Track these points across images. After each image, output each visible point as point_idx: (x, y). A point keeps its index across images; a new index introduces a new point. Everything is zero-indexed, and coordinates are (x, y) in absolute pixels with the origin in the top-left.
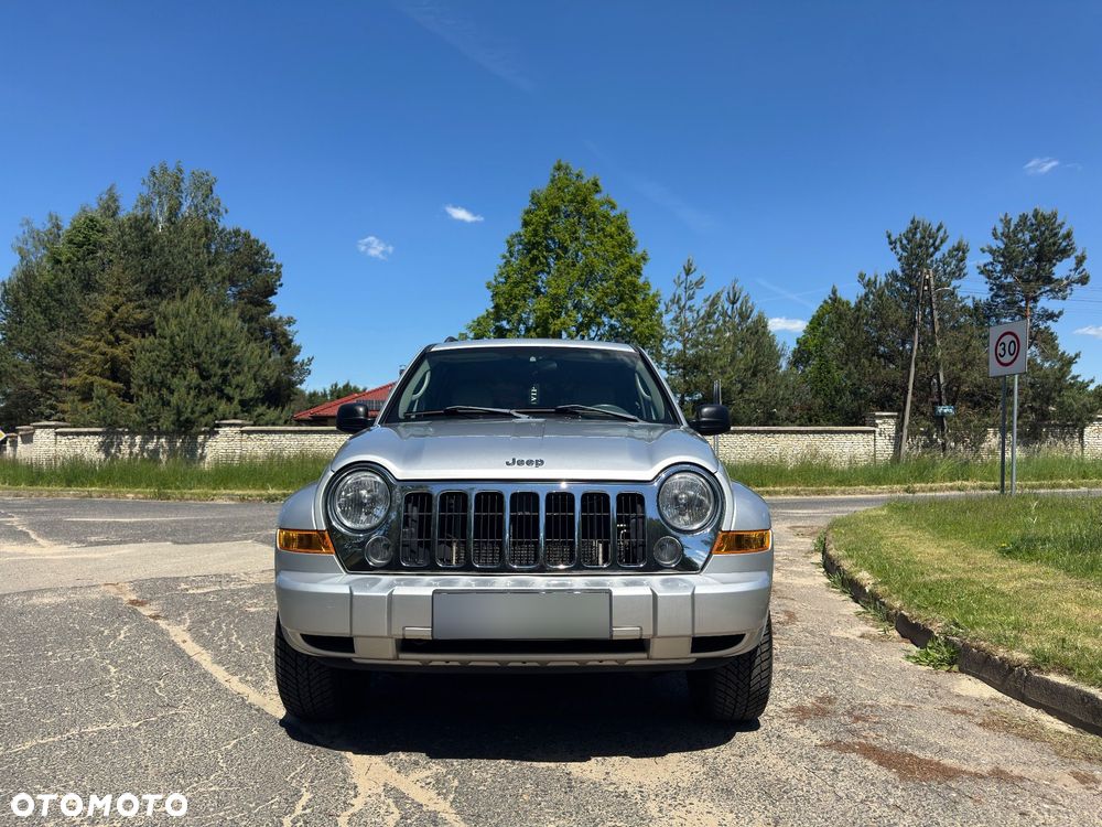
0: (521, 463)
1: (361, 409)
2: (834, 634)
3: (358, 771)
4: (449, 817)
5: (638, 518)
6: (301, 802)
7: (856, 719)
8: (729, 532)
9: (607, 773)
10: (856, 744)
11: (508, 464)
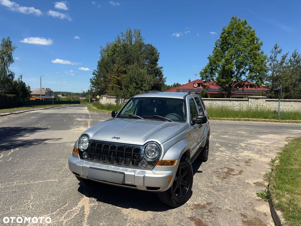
0: (115, 138)
1: (116, 112)
2: (246, 181)
3: (82, 201)
4: (86, 216)
5: (139, 154)
6: (65, 206)
7: (209, 212)
8: (162, 160)
9: (129, 213)
10: (198, 219)
11: (112, 138)
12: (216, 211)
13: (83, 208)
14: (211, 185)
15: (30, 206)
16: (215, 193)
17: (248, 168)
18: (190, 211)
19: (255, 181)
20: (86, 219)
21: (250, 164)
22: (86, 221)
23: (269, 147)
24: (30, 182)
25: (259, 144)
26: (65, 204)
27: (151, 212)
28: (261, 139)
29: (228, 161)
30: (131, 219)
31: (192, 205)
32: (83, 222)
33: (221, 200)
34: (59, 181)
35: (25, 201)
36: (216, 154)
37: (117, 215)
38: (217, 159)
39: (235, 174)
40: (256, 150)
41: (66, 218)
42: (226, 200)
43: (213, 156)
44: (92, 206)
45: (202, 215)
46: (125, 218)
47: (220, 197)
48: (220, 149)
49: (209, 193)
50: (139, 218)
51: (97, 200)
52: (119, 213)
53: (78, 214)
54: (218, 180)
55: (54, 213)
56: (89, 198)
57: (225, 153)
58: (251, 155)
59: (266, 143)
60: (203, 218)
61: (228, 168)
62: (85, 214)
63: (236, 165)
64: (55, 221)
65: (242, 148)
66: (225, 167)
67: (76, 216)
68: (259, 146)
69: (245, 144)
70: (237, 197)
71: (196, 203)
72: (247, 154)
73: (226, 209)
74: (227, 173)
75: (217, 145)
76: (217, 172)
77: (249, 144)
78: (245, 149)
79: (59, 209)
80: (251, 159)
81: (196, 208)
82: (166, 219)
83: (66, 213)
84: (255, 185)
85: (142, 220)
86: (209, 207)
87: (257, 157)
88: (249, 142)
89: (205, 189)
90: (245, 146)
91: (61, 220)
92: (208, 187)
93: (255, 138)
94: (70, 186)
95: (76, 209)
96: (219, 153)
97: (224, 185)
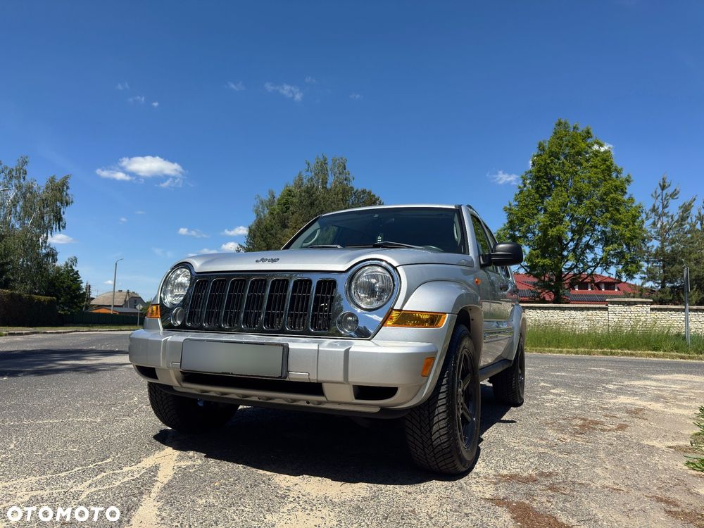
0: (263, 260)
2: (645, 442)
3: (157, 455)
7: (550, 489)
8: (400, 310)
9: (296, 485)
10: (517, 503)
11: (257, 261)
12: (571, 490)
13: (157, 468)
14: (544, 442)
16: (560, 456)
17: (642, 423)
18: (489, 486)
19: (671, 444)
20: (155, 490)
21: (645, 417)
23: (683, 392)
24: (22, 421)
25: (654, 388)
26: (103, 460)
27: (364, 485)
28: (656, 380)
29: (580, 408)
30: (300, 496)
31: (491, 475)
32: (144, 497)
33: (582, 468)
36: (544, 397)
37: (256, 485)
38: (548, 404)
39: (608, 428)
40: (649, 396)
41: (94, 485)
42: (598, 471)
44: (184, 467)
45: (530, 496)
46: (281, 493)
47: (578, 464)
48: (552, 391)
49: (540, 455)
50: (327, 495)
51: (205, 456)
52: (264, 482)
53: (133, 480)
54: (561, 436)
55: (62, 475)
56: (177, 453)
57: (567, 398)
58: (641, 403)
59: (672, 386)
60: (534, 500)
61: (584, 419)
62: (157, 481)
63: (606, 416)
64: (57, 491)
65: (610, 391)
66: (576, 418)
67: (127, 482)
68: (656, 390)
70: (628, 467)
71: (504, 472)
72: (628, 401)
73: (605, 487)
74: (583, 426)
75: (542, 384)
76: (554, 424)
77: (627, 386)
78: (618, 394)
79: (81, 468)
81: (507, 481)
82: (414, 499)
83: (99, 477)
84: (673, 450)
85: (336, 500)
86: (548, 482)
87: (658, 406)
88: (626, 383)
89: (527, 448)
90: (618, 389)
91: (76, 489)
92: (535, 445)
93: (640, 379)
94: (130, 430)
95: (133, 471)
96: (552, 397)
97: (582, 444)
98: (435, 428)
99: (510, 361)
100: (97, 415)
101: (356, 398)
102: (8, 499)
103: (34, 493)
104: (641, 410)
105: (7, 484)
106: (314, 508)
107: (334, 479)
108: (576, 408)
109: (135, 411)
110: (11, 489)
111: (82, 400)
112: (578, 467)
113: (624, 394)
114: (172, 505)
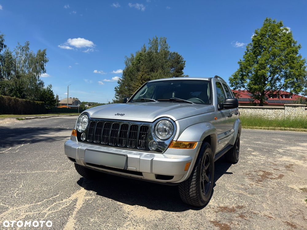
0: (118, 114)
2: (290, 186)
3: (77, 193)
4: (76, 210)
5: (147, 134)
6: (54, 197)
7: (240, 216)
8: (176, 141)
9: (132, 210)
10: (224, 224)
11: (115, 115)
12: (250, 217)
13: (76, 200)
14: (243, 187)
15: (16, 194)
16: (248, 196)
17: (291, 173)
18: (214, 214)
19: (302, 187)
20: (75, 213)
21: (293, 170)
22: (73, 216)
24: (26, 171)
25: (301, 151)
26: (56, 195)
27: (160, 211)
28: (303, 146)
29: (263, 164)
30: (133, 217)
31: (216, 207)
32: (70, 216)
33: (257, 204)
34: (59, 172)
35: (12, 189)
36: (248, 157)
37: (115, 211)
38: (249, 162)
39: (274, 177)
40: (297, 156)
41: (51, 210)
42: (264, 205)
43: (244, 159)
44: (87, 200)
45: (230, 220)
46: (125, 215)
47: (256, 201)
48: (253, 153)
49: (240, 195)
50: (144, 217)
51: (97, 194)
52: (119, 209)
53: (66, 207)
54: (251, 182)
55: (39, 203)
56: (86, 191)
57: (259, 158)
58: (292, 160)
60: (232, 223)
61: (264, 172)
62: (76, 208)
63: (275, 169)
64: (36, 212)
65: (280, 153)
66: (261, 171)
67: (64, 208)
68: (301, 152)
69: (283, 150)
70: (278, 203)
71: (222, 205)
72: (287, 160)
73: (265, 216)
74: (262, 176)
75: (249, 149)
76: (250, 175)
77: (288, 150)
78: (283, 155)
79: (46, 200)
80: (292, 164)
81: (222, 211)
82: (180, 221)
83: (53, 205)
84: (302, 191)
85: (147, 220)
86: (240, 211)
87: (300, 163)
88: (288, 148)
89: (235, 190)
90: (284, 152)
91: (43, 212)
92: (238, 188)
93: (295, 145)
94: (68, 177)
95: (67, 201)
96: (252, 157)
97: (260, 188)
98: (191, 190)
99: (232, 145)
100: (56, 169)
101: (156, 178)
102: (17, 216)
103: (27, 214)
104: (292, 165)
105: (17, 208)
106: (137, 225)
107: (148, 208)
108: (262, 164)
109: (71, 166)
110: (19, 211)
111: (51, 159)
112: (255, 203)
113: (286, 155)
114: (80, 222)
